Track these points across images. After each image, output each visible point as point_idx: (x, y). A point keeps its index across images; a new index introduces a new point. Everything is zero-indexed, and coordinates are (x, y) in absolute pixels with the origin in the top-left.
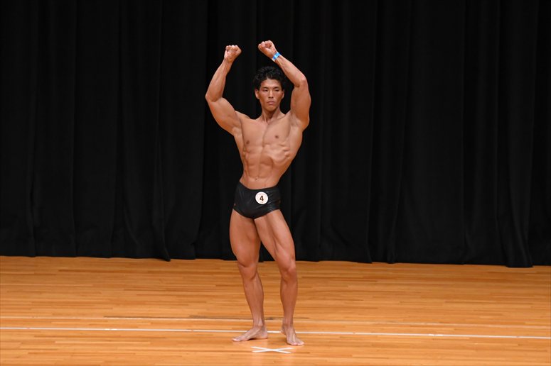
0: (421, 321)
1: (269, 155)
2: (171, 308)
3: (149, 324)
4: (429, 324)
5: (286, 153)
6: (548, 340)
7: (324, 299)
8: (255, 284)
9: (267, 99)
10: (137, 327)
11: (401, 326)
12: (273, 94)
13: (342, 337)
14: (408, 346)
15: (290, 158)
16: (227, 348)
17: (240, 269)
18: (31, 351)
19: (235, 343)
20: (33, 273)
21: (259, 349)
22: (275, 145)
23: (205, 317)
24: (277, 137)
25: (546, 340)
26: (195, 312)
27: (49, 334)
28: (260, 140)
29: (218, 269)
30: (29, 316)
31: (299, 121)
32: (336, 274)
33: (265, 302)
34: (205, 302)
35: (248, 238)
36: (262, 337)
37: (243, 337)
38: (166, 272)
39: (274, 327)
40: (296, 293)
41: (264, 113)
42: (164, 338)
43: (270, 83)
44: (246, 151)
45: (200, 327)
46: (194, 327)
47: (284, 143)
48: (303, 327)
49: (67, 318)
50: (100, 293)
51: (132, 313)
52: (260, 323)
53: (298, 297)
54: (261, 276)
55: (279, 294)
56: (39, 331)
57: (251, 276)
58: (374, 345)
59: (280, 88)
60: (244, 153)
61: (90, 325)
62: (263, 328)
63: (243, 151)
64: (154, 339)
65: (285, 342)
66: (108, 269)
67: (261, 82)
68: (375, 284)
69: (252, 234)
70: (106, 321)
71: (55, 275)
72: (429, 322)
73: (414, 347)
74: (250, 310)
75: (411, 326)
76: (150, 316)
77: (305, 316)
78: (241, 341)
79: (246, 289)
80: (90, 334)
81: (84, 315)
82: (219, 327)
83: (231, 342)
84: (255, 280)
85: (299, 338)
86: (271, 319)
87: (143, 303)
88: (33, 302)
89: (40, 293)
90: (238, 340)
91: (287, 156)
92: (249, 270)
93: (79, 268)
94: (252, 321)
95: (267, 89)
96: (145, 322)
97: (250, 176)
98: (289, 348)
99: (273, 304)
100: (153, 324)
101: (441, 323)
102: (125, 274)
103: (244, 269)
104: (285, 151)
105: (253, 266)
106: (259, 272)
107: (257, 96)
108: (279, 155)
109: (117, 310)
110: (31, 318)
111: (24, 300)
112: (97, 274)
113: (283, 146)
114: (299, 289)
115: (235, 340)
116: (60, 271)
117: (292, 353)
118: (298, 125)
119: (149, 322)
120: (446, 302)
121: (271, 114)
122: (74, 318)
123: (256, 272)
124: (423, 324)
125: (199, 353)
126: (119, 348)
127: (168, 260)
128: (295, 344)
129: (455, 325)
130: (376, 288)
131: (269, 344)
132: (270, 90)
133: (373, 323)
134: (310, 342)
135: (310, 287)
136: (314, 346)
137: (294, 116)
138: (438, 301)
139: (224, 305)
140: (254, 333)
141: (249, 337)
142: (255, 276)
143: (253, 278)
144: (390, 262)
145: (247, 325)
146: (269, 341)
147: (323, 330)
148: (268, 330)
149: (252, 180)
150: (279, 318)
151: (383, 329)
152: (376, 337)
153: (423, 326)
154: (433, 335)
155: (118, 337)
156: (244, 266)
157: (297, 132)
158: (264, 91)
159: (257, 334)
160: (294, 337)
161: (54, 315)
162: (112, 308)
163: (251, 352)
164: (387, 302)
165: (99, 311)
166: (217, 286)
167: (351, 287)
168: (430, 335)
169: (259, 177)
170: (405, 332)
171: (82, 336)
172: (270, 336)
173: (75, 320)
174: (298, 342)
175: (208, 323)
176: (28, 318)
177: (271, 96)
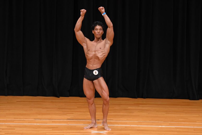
0: (156, 121)
1: (97, 55)
2: (60, 116)
3: (51, 122)
4: (159, 122)
5: (104, 55)
6: (201, 128)
7: (119, 112)
8: (93, 106)
9: (97, 33)
10: (47, 123)
11: (149, 123)
12: (99, 31)
13: (126, 127)
14: (151, 131)
15: (106, 57)
16: (82, 131)
17: (87, 101)
18: (5, 133)
19: (84, 129)
20: (6, 102)
21: (94, 132)
22: (99, 52)
23: (73, 119)
24: (100, 48)
25: (200, 128)
26: (69, 117)
27: (13, 126)
28: (94, 50)
29: (78, 101)
30: (5, 119)
31: (109, 42)
32: (123, 103)
33: (96, 114)
34: (73, 114)
35: (91, 89)
36: (95, 127)
37: (88, 127)
38: (58, 102)
39: (100, 123)
40: (108, 110)
41: (95, 39)
42: (57, 127)
43: (98, 27)
44: (88, 53)
45: (71, 123)
46: (69, 123)
47: (103, 51)
48: (111, 123)
49: (20, 120)
50: (32, 110)
51: (45, 118)
52: (94, 122)
53: (109, 112)
54: (95, 104)
55: (102, 110)
56: (9, 125)
57: (91, 103)
58: (138, 130)
59: (102, 29)
60: (87, 54)
61: (29, 122)
62: (95, 124)
63: (87, 53)
64: (53, 128)
65: (104, 129)
66: (35, 101)
67: (95, 27)
68: (139, 107)
69: (92, 87)
70: (35, 121)
71: (15, 103)
72: (160, 121)
73: (154, 131)
74: (90, 117)
75: (152, 123)
76: (52, 119)
77: (112, 119)
78: (87, 129)
79: (89, 108)
80: (29, 126)
81: (26, 118)
82: (78, 123)
83: (83, 129)
84: (93, 105)
85: (109, 128)
86: (98, 120)
87: (49, 114)
88: (6, 114)
89: (9, 110)
90: (86, 128)
91: (104, 56)
92: (91, 101)
93: (25, 100)
94: (91, 121)
95: (97, 29)
96: (50, 121)
97: (90, 64)
98: (105, 131)
99: (99, 114)
100: (53, 122)
101: (164, 121)
102: (42, 103)
103: (89, 100)
104: (103, 54)
105: (92, 99)
106: (95, 102)
107: (93, 32)
108: (101, 55)
109: (39, 117)
110: (6, 120)
111: (3, 113)
112: (31, 102)
113: (102, 52)
114: (109, 108)
115: (85, 128)
116: (17, 101)
117: (107, 133)
118: (108, 43)
119: (51, 121)
120: (166, 114)
121: (98, 39)
122: (22, 120)
123: (94, 102)
124: (157, 122)
125: (71, 133)
126: (40, 131)
127: (59, 97)
128: (108, 130)
129: (169, 122)
130: (139, 108)
131: (97, 130)
132: (98, 30)
133: (138, 122)
134: (113, 129)
135: (113, 108)
136: (115, 130)
137: (107, 40)
138: (163, 113)
139: (80, 115)
140: (92, 126)
141: (90, 127)
142: (93, 103)
143: (92, 104)
144: (144, 98)
145: (89, 122)
146: (97, 129)
147: (119, 124)
148: (97, 124)
149: (91, 66)
150: (102, 120)
151: (142, 124)
152: (139, 127)
153: (157, 123)
154: (161, 126)
155: (39, 127)
156: (89, 99)
157: (108, 46)
158: (96, 30)
159: (93, 126)
160: (107, 127)
161: (15, 118)
162: (37, 116)
163: (91, 133)
164: (143, 114)
165: (32, 117)
166: (78, 107)
167: (129, 108)
168: (160, 126)
169: (94, 64)
170: (150, 125)
171: (25, 127)
172: (98, 127)
173: (23, 121)
174: (109, 129)
175: (74, 122)
176: (5, 120)
177: (99, 32)
